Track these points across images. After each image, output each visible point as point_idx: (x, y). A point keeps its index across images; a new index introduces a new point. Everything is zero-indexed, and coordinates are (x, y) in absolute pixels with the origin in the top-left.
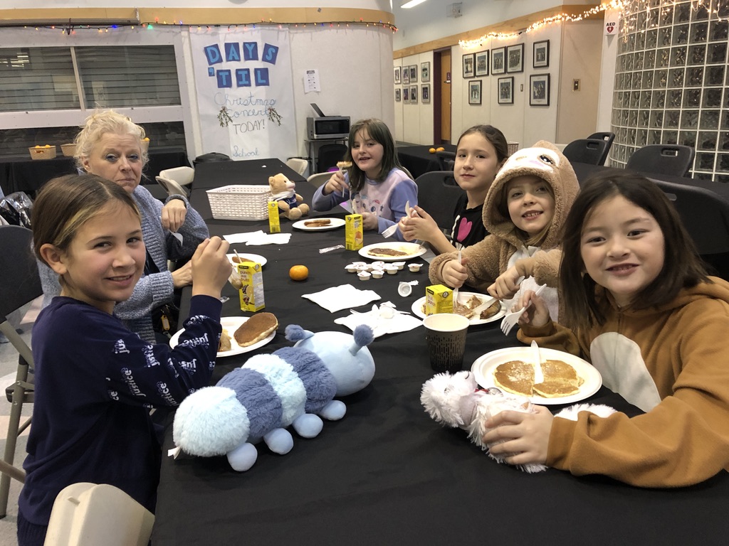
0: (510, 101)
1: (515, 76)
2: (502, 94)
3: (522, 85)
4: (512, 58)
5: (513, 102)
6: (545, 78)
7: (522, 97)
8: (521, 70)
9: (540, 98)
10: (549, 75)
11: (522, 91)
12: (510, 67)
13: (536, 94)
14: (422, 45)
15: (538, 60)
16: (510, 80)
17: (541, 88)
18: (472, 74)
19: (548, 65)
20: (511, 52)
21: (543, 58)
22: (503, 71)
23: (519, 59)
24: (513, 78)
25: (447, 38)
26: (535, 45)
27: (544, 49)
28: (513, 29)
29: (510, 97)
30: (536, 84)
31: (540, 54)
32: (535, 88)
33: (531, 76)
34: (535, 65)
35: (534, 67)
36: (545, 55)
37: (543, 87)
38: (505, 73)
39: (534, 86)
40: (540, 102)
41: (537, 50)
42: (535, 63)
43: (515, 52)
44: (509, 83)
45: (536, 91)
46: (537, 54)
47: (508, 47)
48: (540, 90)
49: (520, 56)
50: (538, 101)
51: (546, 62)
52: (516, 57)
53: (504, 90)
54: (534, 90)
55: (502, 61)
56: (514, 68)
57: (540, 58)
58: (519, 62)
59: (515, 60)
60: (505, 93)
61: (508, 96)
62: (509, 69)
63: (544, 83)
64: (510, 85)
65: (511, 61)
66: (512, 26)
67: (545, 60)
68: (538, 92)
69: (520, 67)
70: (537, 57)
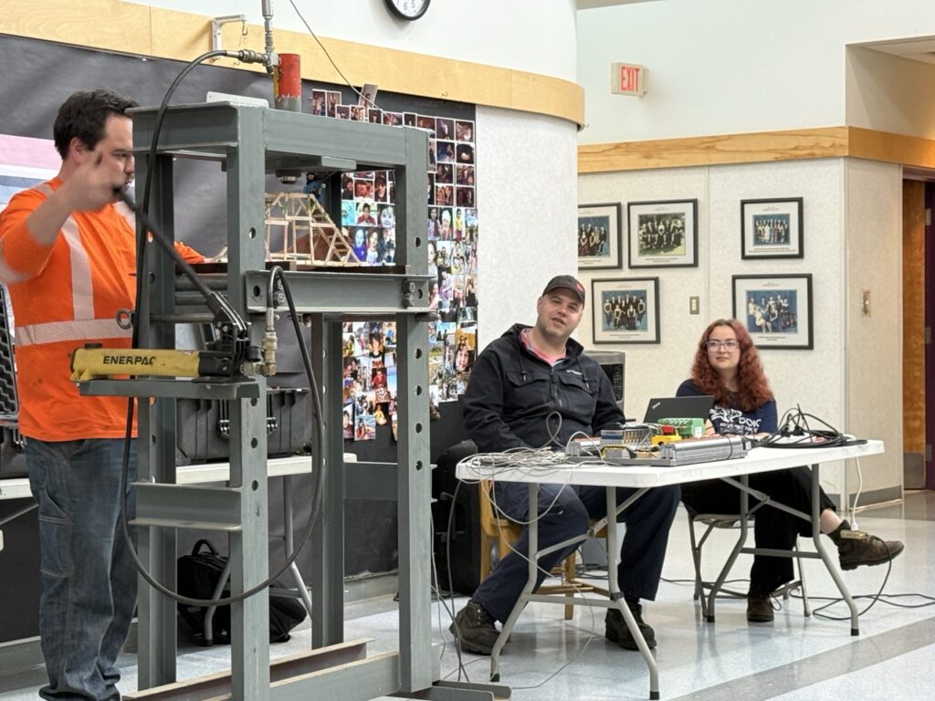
0: (651, 335)
1: (662, 274)
2: (608, 319)
3: (698, 298)
4: (649, 231)
5: (658, 341)
6: (800, 286)
8: (690, 261)
9: (775, 329)
10: (808, 277)
11: (697, 312)
12: (643, 252)
13: (760, 322)
15: (758, 239)
16: (650, 286)
17: (779, 307)
19: (800, 256)
20: (644, 220)
21: (783, 237)
22: (613, 261)
23: (678, 237)
24: (656, 280)
26: (746, 206)
27: (786, 217)
28: (652, 163)
29: (645, 328)
30: (755, 297)
31: (767, 229)
32: (751, 306)
33: (735, 278)
34: (747, 254)
35: (745, 257)
36: (787, 231)
37: (785, 304)
38: (620, 267)
39: (749, 301)
40: (775, 339)
41: (757, 218)
42: (751, 249)
43: (660, 218)
44: (642, 295)
45: (758, 315)
46: (755, 226)
47: (629, 205)
48: (774, 311)
49: (683, 228)
50: (769, 339)
51: (793, 248)
52: (667, 229)
53: (617, 309)
54: (751, 312)
55: (604, 237)
56: (656, 257)
57: (767, 237)
58: (678, 243)
59: (661, 238)
60: (623, 316)
61: (638, 324)
62: (638, 259)
63: (791, 296)
64: (644, 298)
65: (645, 240)
66: (648, 157)
67: (787, 240)
68: (767, 318)
69: (683, 253)
70: (758, 234)
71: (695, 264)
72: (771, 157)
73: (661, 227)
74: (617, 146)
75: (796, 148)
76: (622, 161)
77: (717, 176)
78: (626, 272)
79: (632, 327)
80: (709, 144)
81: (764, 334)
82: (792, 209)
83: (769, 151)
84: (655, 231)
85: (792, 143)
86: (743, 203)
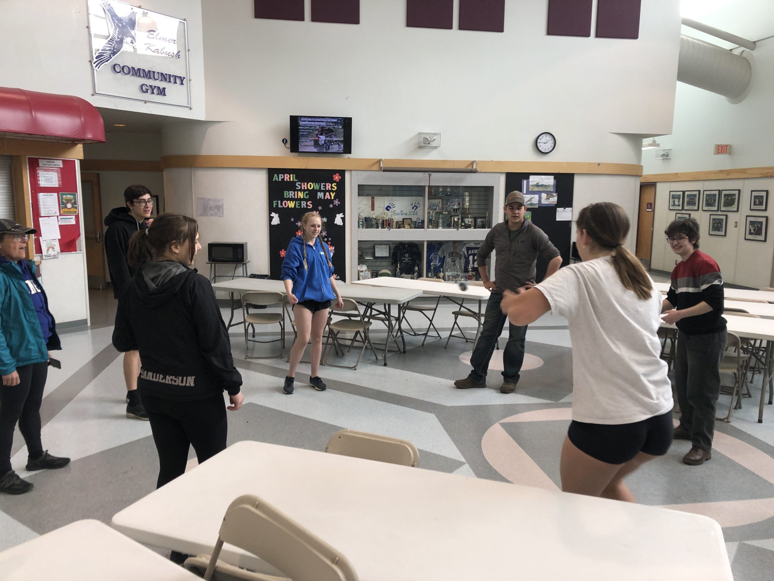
0: (723, 233)
1: (729, 214)
2: (713, 227)
3: (737, 222)
4: (726, 199)
5: (725, 235)
6: (764, 220)
7: (736, 232)
8: (736, 210)
9: (756, 234)
10: (767, 218)
11: (736, 227)
12: (724, 206)
13: (752, 231)
15: (755, 204)
16: (724, 217)
17: (758, 227)
18: (680, 208)
19: (766, 210)
20: (725, 195)
21: (761, 204)
22: (715, 208)
23: (734, 202)
24: (727, 216)
25: (653, 175)
26: (753, 192)
27: (762, 197)
28: (729, 177)
29: (722, 231)
30: (752, 223)
31: (757, 200)
32: (751, 226)
33: (747, 216)
34: (752, 208)
35: (751, 210)
36: (763, 201)
37: (760, 226)
38: (718, 210)
39: (750, 224)
40: (756, 237)
41: (755, 197)
42: (753, 207)
43: (729, 195)
44: (722, 220)
45: (752, 229)
46: (754, 199)
47: (722, 190)
48: (757, 228)
49: (735, 199)
50: (754, 237)
51: (763, 207)
52: (731, 199)
53: (716, 224)
54: (750, 228)
55: (715, 201)
56: (728, 208)
57: (757, 203)
58: (733, 204)
59: (729, 202)
60: (717, 227)
61: (721, 229)
62: (723, 208)
63: (761, 223)
64: (723, 221)
65: (725, 202)
66: (728, 175)
67: (762, 205)
68: (754, 230)
69: (734, 208)
70: (755, 202)
71: (738, 211)
72: (760, 176)
73: (730, 198)
74: (720, 171)
75: (767, 173)
76: (721, 176)
77: (747, 181)
78: (720, 212)
79: (719, 231)
80: (744, 171)
81: (753, 236)
82: (764, 194)
83: (760, 174)
84: (728, 200)
85: (766, 171)
86: (752, 191)
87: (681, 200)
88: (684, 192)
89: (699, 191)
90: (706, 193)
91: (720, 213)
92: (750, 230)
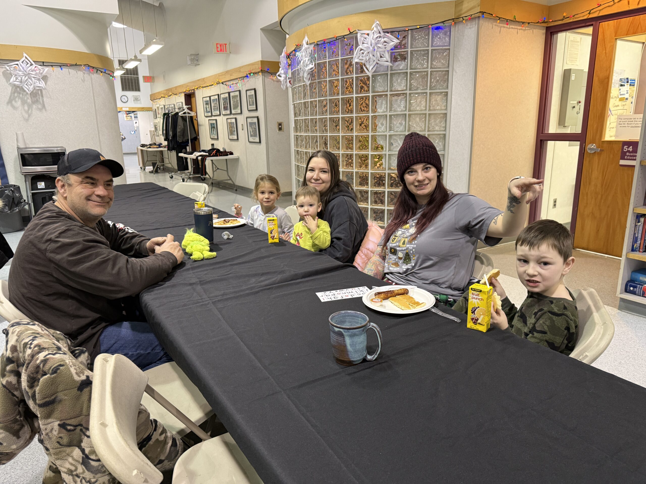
0: (235, 137)
1: (238, 117)
2: (230, 132)
3: (242, 125)
4: (234, 102)
5: (238, 139)
6: (255, 120)
7: (243, 134)
8: (239, 112)
9: (254, 137)
10: (258, 117)
11: (242, 130)
12: (233, 109)
13: (252, 133)
14: (176, 87)
15: (249, 104)
16: (234, 121)
17: (254, 128)
18: (210, 114)
19: (257, 109)
20: (233, 97)
22: (228, 112)
23: (238, 103)
24: (236, 119)
25: (191, 82)
26: (247, 92)
28: (232, 78)
29: (235, 135)
30: (251, 124)
31: (251, 100)
32: (250, 128)
33: (247, 118)
35: (248, 110)
36: (254, 101)
38: (230, 114)
39: (250, 126)
40: (254, 139)
41: (249, 96)
42: (249, 108)
44: (234, 123)
46: (249, 99)
47: (230, 92)
48: (254, 130)
49: (238, 100)
51: (255, 107)
53: (231, 129)
55: (227, 104)
56: (235, 111)
58: (238, 106)
59: (236, 104)
61: (234, 133)
63: (255, 124)
64: (234, 125)
65: (233, 104)
66: (231, 75)
67: (254, 104)
69: (239, 110)
70: (250, 102)
71: (241, 113)
73: (235, 100)
74: (227, 72)
75: (253, 70)
76: (228, 77)
77: (242, 81)
79: (233, 135)
80: (239, 70)
81: (252, 138)
82: (253, 93)
85: (252, 68)
87: (209, 106)
88: (210, 97)
89: (218, 95)
90: (222, 96)
91: (232, 116)
92: (250, 131)
